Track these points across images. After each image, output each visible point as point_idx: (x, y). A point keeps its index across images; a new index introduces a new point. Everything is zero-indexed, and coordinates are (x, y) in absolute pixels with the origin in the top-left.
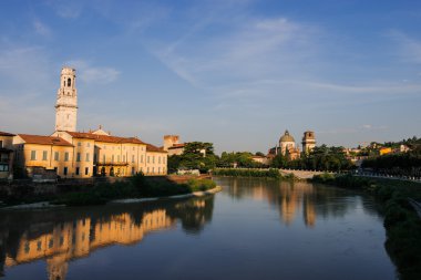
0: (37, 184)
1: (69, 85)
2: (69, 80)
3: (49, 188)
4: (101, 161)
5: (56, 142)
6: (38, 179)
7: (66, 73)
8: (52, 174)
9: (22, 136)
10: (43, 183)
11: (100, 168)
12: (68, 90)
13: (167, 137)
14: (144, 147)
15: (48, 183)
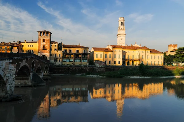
0: (97, 67)
1: (122, 25)
2: (122, 22)
3: (102, 69)
4: (127, 58)
5: (106, 50)
6: (98, 65)
7: (121, 20)
8: (103, 63)
9: (94, 48)
10: (100, 67)
11: (127, 61)
12: (122, 27)
13: (170, 46)
14: (149, 51)
15: (102, 67)
